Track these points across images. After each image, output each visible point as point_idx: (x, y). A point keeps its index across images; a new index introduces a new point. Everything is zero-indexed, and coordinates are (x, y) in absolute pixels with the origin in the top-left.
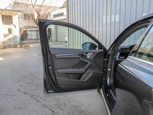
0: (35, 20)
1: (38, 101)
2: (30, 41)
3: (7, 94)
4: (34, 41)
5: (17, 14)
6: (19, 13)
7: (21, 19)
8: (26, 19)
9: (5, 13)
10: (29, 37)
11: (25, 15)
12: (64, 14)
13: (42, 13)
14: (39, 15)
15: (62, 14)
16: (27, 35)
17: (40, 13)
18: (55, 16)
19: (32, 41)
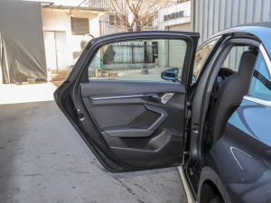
0: (128, 26)
1: (129, 189)
2: (118, 65)
3: (71, 169)
4: (126, 66)
5: (97, 15)
6: (101, 14)
7: (103, 25)
8: (113, 24)
9: (76, 14)
10: (117, 58)
11: (112, 17)
12: (184, 14)
13: (142, 13)
14: (137, 16)
15: (180, 14)
16: (114, 53)
17: (139, 14)
18: (167, 18)
19: (121, 65)
